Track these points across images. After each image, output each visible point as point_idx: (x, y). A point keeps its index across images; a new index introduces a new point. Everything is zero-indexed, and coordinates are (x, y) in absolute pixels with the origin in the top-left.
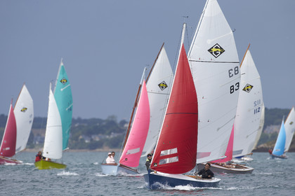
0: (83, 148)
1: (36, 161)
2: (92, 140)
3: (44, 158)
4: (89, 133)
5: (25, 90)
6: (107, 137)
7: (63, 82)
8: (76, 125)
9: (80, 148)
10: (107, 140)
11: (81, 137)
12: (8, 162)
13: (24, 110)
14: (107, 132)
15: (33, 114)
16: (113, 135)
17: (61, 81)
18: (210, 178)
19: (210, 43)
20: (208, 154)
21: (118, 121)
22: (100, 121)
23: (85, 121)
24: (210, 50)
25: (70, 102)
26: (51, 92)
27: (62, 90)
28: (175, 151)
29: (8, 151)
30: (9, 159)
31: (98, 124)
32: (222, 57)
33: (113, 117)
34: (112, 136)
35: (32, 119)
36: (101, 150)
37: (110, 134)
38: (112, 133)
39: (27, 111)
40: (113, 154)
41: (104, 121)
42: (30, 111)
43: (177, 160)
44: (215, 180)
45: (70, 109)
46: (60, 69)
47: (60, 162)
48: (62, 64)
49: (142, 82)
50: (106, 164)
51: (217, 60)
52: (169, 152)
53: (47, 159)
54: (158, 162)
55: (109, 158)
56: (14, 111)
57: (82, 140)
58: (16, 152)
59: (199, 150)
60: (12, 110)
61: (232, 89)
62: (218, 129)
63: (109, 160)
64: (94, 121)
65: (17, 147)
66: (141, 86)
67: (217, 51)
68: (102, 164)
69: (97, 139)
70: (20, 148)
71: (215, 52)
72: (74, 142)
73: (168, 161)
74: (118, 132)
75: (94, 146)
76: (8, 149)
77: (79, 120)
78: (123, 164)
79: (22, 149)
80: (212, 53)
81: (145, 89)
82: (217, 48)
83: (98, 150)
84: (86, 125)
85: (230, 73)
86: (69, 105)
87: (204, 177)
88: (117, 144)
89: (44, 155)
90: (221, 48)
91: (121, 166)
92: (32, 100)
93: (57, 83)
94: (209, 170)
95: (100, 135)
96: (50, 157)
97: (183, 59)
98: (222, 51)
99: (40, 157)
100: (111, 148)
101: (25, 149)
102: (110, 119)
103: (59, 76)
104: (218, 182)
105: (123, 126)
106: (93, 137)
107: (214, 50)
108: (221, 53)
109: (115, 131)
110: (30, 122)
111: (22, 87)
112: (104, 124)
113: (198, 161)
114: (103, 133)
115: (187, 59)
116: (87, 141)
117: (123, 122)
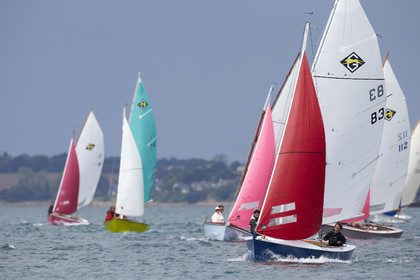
0: (179, 201)
1: (107, 220)
2: (191, 189)
3: (118, 215)
4: (188, 180)
5: (91, 119)
6: (214, 185)
7: (142, 105)
8: (170, 168)
9: (176, 201)
10: (213, 190)
11: (176, 186)
12: (67, 221)
13: (91, 147)
14: (213, 178)
15: (103, 152)
16: (222, 183)
17: (139, 105)
18: (340, 245)
19: (344, 52)
20: (339, 211)
21: (229, 162)
22: (202, 162)
23: (182, 162)
24: (343, 62)
25: (154, 135)
26: (125, 120)
27: (140, 117)
28: (292, 206)
29: (67, 205)
30: (68, 217)
31: (200, 167)
32: (360, 72)
33: (221, 157)
34: (219, 184)
35: (102, 161)
36: (204, 203)
37: (216, 181)
38: (221, 180)
39: (94, 149)
40: (221, 210)
41: (208, 163)
42: (99, 149)
43: (295, 220)
44: (347, 248)
45: (154, 145)
46: (137, 87)
47: (141, 221)
48: (140, 81)
49: (266, 108)
50: (211, 223)
51: (354, 75)
52: (282, 208)
53: (121, 217)
54: (268, 223)
55: (216, 214)
56: (77, 149)
57: (178, 189)
58: (78, 208)
59: (326, 206)
60: (74, 147)
61: (374, 118)
62: (354, 175)
63: (216, 217)
64: (195, 162)
65: (80, 201)
66: (264, 113)
67: (353, 62)
68: (206, 223)
69: (199, 188)
70: (84, 201)
71: (351, 65)
72: (166, 192)
73: (281, 221)
74: (229, 178)
75: (194, 198)
76: (66, 203)
77: (173, 161)
78: (234, 223)
79: (87, 203)
80: (346, 66)
81: (270, 117)
82: (353, 58)
83: (199, 203)
84: (182, 168)
85: (371, 95)
86: (151, 139)
87: (332, 244)
88: (228, 195)
89: (117, 211)
90: (359, 58)
91: (231, 225)
92: (101, 133)
93: (134, 107)
94: (339, 234)
95: (203, 182)
96: (126, 214)
97: (305, 75)
98: (362, 63)
99: (112, 214)
100: (218, 201)
101: (91, 203)
102: (218, 160)
103: (136, 98)
104: (352, 251)
105: (235, 170)
106: (193, 185)
107: (349, 61)
108: (360, 65)
109: (224, 178)
110: (99, 164)
111: (88, 115)
112: (209, 166)
113: (325, 221)
114: (208, 179)
115: (310, 74)
116: (184, 191)
117: (236, 164)
